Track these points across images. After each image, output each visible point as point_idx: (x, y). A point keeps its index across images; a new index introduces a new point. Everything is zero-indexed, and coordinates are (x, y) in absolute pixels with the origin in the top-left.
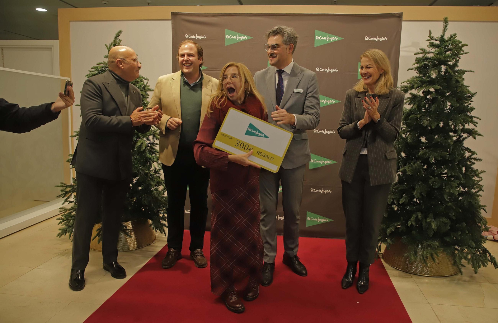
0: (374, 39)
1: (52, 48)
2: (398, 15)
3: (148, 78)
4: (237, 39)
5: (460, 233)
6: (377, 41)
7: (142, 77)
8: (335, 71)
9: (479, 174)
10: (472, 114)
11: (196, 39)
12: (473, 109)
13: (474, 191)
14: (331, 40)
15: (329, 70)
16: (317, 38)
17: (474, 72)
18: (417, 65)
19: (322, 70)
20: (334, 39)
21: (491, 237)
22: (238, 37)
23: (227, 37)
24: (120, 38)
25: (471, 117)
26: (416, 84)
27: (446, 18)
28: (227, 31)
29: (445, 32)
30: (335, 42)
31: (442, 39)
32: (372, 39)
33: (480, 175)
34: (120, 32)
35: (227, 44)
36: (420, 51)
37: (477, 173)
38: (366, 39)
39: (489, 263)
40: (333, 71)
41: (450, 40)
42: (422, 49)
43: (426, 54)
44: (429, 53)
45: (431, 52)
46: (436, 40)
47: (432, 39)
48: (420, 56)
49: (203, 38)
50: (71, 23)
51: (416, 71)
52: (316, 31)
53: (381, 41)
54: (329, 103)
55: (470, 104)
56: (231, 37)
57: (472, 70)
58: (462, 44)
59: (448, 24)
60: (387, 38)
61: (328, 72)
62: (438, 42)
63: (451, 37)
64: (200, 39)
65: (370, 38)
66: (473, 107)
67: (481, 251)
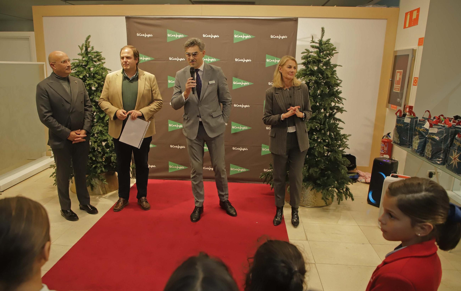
0: (278, 37)
1: (30, 38)
2: (295, 19)
3: (111, 69)
4: (176, 37)
5: (326, 178)
6: (279, 38)
7: (107, 69)
8: (249, 61)
9: (346, 137)
10: (340, 95)
11: (145, 37)
12: (340, 92)
13: (341, 149)
14: (246, 38)
15: (244, 60)
16: (235, 36)
17: (342, 66)
18: (303, 61)
19: (239, 61)
20: (248, 37)
21: (364, 180)
22: (177, 36)
23: (169, 35)
24: (89, 40)
25: (340, 98)
26: (301, 75)
27: (323, 28)
28: (168, 31)
29: (322, 37)
30: (248, 40)
31: (320, 42)
32: (276, 37)
33: (348, 138)
34: (89, 36)
35: (168, 40)
36: (305, 51)
37: (346, 136)
38: (272, 37)
39: (348, 197)
40: (247, 61)
41: (326, 44)
42: (306, 50)
43: (309, 53)
44: (311, 52)
45: (313, 52)
46: (316, 43)
47: (314, 42)
48: (305, 54)
49: (150, 36)
50: (44, 18)
51: (303, 65)
52: (235, 31)
53: (282, 38)
54: (245, 85)
55: (338, 89)
56: (171, 35)
57: (341, 65)
58: (333, 47)
59: (324, 32)
60: (287, 37)
61: (244, 62)
62: (317, 45)
63: (327, 41)
64: (148, 37)
65: (274, 37)
66: (341, 91)
67: (344, 190)
